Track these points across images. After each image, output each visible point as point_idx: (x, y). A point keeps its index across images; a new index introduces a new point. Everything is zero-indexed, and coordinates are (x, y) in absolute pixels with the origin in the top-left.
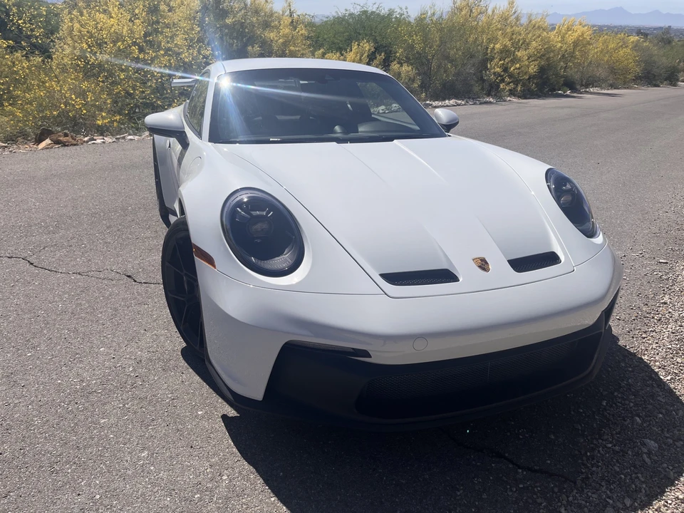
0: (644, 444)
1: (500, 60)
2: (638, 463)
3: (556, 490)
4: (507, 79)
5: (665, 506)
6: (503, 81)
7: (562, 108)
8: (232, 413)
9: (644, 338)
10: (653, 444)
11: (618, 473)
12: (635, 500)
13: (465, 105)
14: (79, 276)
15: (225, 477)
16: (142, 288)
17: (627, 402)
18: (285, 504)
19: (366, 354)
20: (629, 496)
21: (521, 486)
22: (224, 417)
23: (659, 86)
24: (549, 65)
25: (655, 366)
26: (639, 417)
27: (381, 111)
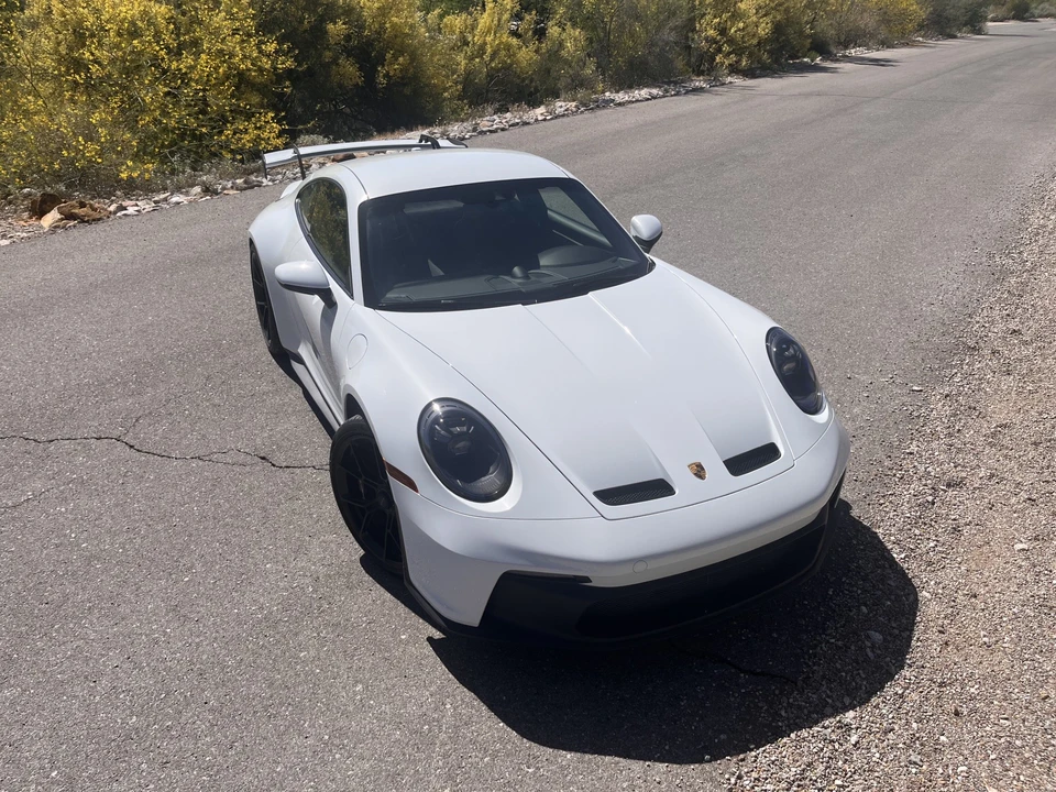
0: (868, 637)
1: (715, 17)
2: (861, 659)
3: (777, 692)
4: (726, 48)
5: (883, 702)
6: (719, 50)
7: (808, 95)
8: (437, 635)
9: (881, 505)
10: (877, 637)
11: (839, 671)
12: (855, 699)
13: (663, 96)
14: (201, 463)
15: (448, 706)
16: (285, 475)
17: (855, 589)
18: (513, 729)
19: (587, 579)
20: (848, 695)
21: (743, 691)
22: (430, 640)
23: (955, 37)
24: (787, 19)
25: (889, 541)
26: (866, 605)
27: (540, 118)
